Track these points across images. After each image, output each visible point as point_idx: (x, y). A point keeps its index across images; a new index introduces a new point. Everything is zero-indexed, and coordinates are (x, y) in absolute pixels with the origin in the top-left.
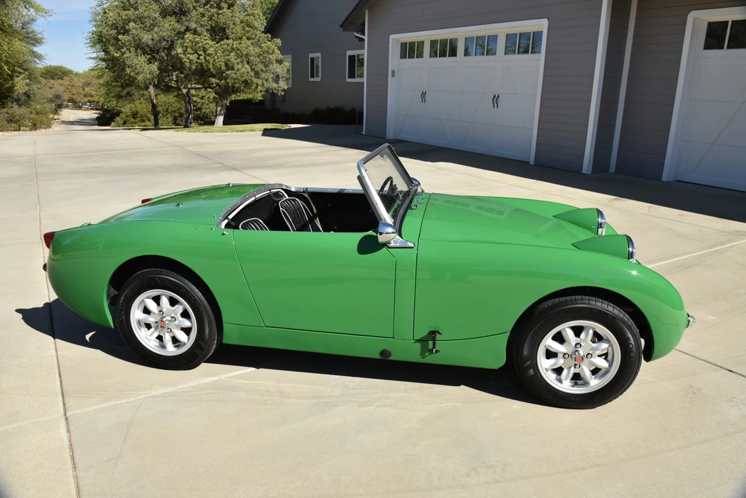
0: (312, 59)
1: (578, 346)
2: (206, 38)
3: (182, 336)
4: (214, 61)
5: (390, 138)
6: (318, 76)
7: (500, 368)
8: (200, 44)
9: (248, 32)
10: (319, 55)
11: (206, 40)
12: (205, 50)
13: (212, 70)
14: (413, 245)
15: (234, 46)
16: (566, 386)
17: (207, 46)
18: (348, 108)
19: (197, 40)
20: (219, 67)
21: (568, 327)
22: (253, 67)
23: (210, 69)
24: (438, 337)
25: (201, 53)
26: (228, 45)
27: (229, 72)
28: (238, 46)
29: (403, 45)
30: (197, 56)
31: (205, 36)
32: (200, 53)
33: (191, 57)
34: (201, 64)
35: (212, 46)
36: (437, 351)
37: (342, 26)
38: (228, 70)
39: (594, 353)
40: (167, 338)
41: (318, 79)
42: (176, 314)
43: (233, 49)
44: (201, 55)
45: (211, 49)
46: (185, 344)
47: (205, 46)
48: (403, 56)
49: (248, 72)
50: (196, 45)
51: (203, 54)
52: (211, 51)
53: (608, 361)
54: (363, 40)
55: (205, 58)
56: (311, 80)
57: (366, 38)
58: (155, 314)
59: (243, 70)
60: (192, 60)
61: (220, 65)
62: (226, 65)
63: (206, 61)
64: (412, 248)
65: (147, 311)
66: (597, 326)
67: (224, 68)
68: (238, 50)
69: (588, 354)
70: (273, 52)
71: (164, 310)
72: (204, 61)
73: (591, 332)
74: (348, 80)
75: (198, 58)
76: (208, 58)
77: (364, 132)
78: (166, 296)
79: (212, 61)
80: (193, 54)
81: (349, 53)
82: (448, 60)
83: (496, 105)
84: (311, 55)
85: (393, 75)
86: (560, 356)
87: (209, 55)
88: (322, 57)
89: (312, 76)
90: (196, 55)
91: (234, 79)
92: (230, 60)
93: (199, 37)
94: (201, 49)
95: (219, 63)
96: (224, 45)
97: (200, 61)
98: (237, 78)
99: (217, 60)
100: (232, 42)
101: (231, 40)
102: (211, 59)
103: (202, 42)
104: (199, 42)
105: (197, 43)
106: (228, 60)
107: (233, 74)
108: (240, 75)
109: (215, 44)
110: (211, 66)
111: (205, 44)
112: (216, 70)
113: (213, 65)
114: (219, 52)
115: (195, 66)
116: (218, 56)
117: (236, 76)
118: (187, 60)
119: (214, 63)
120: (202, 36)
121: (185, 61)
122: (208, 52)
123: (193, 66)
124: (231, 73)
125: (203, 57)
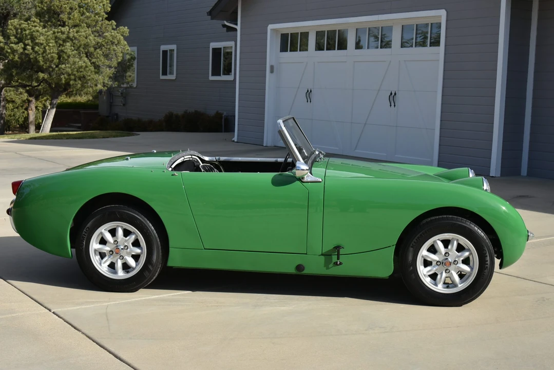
0: (165, 52)
1: (447, 255)
2: (35, 24)
3: (132, 262)
4: (45, 52)
5: (269, 145)
6: (171, 73)
7: (390, 276)
8: (27, 32)
9: (88, 18)
10: (174, 47)
11: (36, 26)
12: (33, 39)
13: (42, 63)
14: (321, 180)
15: (71, 35)
16: (440, 288)
17: (36, 34)
18: (212, 112)
19: (23, 26)
20: (50, 59)
21: (438, 240)
22: (94, 60)
23: (39, 62)
24: (342, 251)
26: (63, 33)
27: (63, 66)
28: (76, 35)
29: (284, 37)
30: (23, 46)
31: (34, 22)
32: (26, 42)
33: (15, 46)
34: (27, 55)
36: (341, 264)
37: (210, 13)
38: (61, 62)
39: (459, 260)
40: (119, 264)
41: (173, 77)
42: (128, 243)
43: (68, 37)
44: (28, 45)
45: (41, 38)
46: (134, 269)
47: (34, 34)
48: (284, 49)
49: (86, 67)
50: (22, 32)
51: (30, 44)
52: (40, 40)
53: (470, 267)
54: (235, 30)
55: (33, 49)
56: (162, 77)
57: (238, 27)
58: (110, 243)
59: (81, 63)
60: (17, 51)
61: (52, 57)
62: (60, 58)
63: (34, 51)
64: (320, 182)
65: (103, 241)
66: (460, 238)
67: (56, 61)
68: (75, 38)
69: (455, 261)
70: (119, 42)
71: (119, 240)
72: (31, 51)
73: (455, 243)
74: (212, 78)
75: (25, 49)
76: (37, 48)
77: (235, 139)
78: (122, 227)
80: (17, 43)
81: (214, 45)
82: (336, 54)
83: (393, 104)
84: (164, 47)
85: (272, 71)
86: (434, 263)
87: (37, 44)
88: (177, 49)
89: (165, 73)
90: (21, 45)
91: (69, 75)
92: (65, 51)
93: (26, 23)
94: (29, 37)
95: (52, 54)
96: (58, 32)
97: (26, 52)
98: (72, 73)
99: (48, 51)
100: (68, 30)
101: (67, 27)
102: (41, 50)
103: (30, 29)
104: (26, 29)
105: (23, 30)
106: (62, 51)
107: (69, 68)
108: (76, 70)
109: (46, 32)
110: (40, 59)
111: (34, 31)
112: (46, 63)
113: (43, 57)
114: (52, 41)
115: (19, 58)
116: (49, 46)
117: (72, 70)
118: (9, 51)
119: (45, 54)
120: (29, 22)
121: (7, 52)
122: (37, 41)
123: (16, 58)
124: (66, 67)
125: (30, 47)
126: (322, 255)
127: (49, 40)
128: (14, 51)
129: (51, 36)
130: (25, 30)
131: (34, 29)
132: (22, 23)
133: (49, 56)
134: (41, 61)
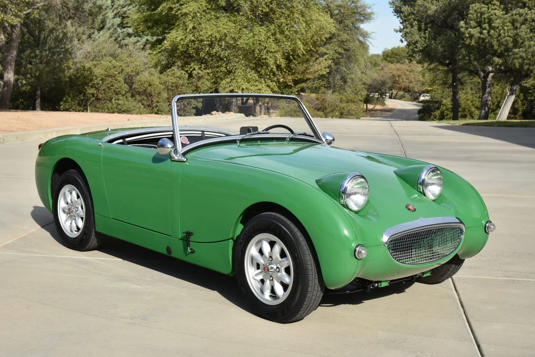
1: (271, 259)
2: (495, 7)
4: (500, 35)
7: (229, 274)
8: (486, 16)
11: (495, 9)
12: (490, 22)
13: (496, 47)
15: (528, 17)
16: (266, 298)
17: (494, 17)
19: (483, 9)
20: (505, 43)
24: (191, 238)
25: (486, 26)
26: (521, 15)
27: (516, 50)
31: (494, 5)
33: (472, 31)
34: (483, 40)
35: (499, 18)
38: (515, 46)
43: (526, 20)
44: (485, 29)
45: (498, 21)
46: (80, 228)
47: (491, 17)
50: (481, 16)
51: (488, 28)
52: (497, 23)
55: (489, 32)
60: (474, 35)
61: (506, 41)
62: (515, 41)
63: (489, 35)
67: (511, 45)
72: (487, 35)
73: (279, 248)
75: (481, 33)
76: (492, 31)
78: (75, 191)
79: (497, 34)
80: (475, 27)
86: (261, 267)
87: (494, 28)
90: (478, 29)
91: (523, 59)
92: (520, 34)
93: (487, 6)
94: (487, 20)
95: (505, 38)
96: (516, 15)
97: (482, 36)
98: (527, 57)
99: (503, 35)
100: (526, 11)
101: (526, 8)
102: (496, 33)
103: (489, 13)
104: (485, 12)
105: (482, 14)
106: (517, 34)
107: (523, 52)
108: (530, 54)
109: (503, 15)
110: (495, 43)
111: (491, 15)
112: (501, 48)
113: (498, 41)
114: (508, 24)
115: (475, 43)
116: (504, 30)
117: (526, 55)
118: (467, 35)
119: (499, 38)
120: (490, 5)
121: (465, 36)
122: (493, 25)
123: (473, 43)
124: (520, 51)
125: (486, 31)
126: (181, 239)
127: (506, 23)
128: (471, 36)
129: (508, 19)
130: (485, 14)
131: (493, 11)
132: (482, 7)
133: (503, 40)
134: (495, 45)
